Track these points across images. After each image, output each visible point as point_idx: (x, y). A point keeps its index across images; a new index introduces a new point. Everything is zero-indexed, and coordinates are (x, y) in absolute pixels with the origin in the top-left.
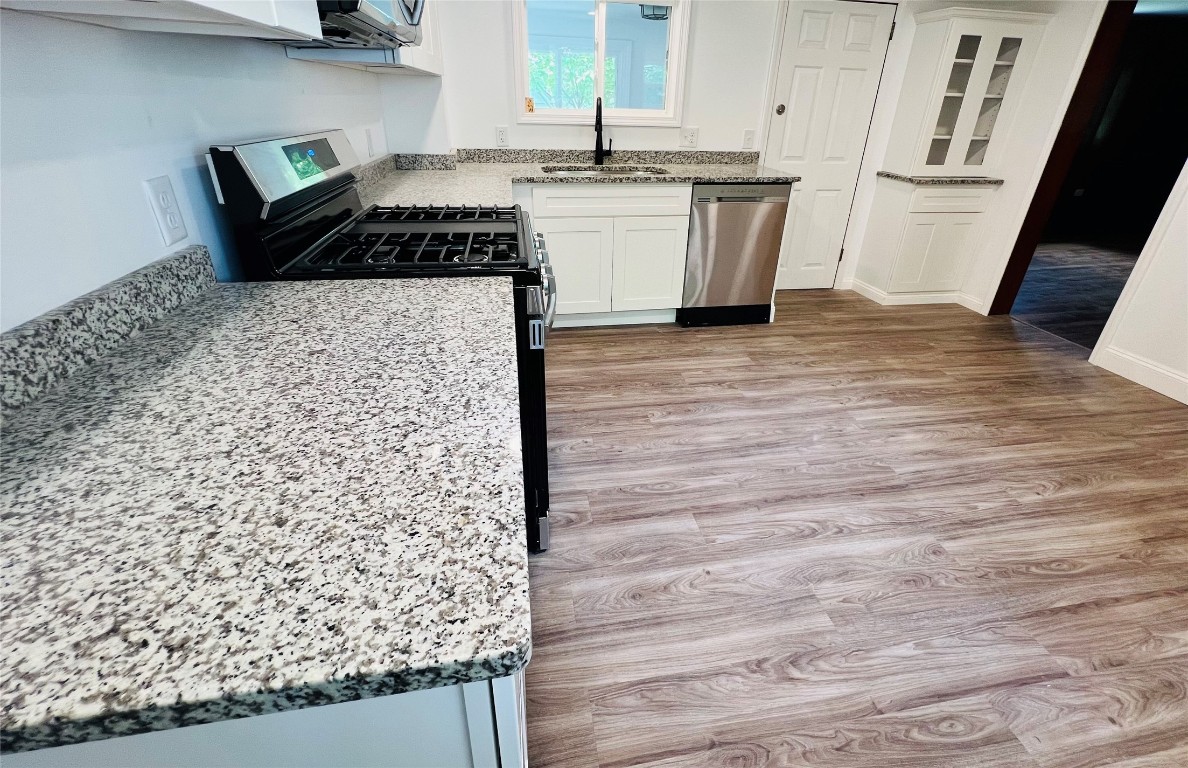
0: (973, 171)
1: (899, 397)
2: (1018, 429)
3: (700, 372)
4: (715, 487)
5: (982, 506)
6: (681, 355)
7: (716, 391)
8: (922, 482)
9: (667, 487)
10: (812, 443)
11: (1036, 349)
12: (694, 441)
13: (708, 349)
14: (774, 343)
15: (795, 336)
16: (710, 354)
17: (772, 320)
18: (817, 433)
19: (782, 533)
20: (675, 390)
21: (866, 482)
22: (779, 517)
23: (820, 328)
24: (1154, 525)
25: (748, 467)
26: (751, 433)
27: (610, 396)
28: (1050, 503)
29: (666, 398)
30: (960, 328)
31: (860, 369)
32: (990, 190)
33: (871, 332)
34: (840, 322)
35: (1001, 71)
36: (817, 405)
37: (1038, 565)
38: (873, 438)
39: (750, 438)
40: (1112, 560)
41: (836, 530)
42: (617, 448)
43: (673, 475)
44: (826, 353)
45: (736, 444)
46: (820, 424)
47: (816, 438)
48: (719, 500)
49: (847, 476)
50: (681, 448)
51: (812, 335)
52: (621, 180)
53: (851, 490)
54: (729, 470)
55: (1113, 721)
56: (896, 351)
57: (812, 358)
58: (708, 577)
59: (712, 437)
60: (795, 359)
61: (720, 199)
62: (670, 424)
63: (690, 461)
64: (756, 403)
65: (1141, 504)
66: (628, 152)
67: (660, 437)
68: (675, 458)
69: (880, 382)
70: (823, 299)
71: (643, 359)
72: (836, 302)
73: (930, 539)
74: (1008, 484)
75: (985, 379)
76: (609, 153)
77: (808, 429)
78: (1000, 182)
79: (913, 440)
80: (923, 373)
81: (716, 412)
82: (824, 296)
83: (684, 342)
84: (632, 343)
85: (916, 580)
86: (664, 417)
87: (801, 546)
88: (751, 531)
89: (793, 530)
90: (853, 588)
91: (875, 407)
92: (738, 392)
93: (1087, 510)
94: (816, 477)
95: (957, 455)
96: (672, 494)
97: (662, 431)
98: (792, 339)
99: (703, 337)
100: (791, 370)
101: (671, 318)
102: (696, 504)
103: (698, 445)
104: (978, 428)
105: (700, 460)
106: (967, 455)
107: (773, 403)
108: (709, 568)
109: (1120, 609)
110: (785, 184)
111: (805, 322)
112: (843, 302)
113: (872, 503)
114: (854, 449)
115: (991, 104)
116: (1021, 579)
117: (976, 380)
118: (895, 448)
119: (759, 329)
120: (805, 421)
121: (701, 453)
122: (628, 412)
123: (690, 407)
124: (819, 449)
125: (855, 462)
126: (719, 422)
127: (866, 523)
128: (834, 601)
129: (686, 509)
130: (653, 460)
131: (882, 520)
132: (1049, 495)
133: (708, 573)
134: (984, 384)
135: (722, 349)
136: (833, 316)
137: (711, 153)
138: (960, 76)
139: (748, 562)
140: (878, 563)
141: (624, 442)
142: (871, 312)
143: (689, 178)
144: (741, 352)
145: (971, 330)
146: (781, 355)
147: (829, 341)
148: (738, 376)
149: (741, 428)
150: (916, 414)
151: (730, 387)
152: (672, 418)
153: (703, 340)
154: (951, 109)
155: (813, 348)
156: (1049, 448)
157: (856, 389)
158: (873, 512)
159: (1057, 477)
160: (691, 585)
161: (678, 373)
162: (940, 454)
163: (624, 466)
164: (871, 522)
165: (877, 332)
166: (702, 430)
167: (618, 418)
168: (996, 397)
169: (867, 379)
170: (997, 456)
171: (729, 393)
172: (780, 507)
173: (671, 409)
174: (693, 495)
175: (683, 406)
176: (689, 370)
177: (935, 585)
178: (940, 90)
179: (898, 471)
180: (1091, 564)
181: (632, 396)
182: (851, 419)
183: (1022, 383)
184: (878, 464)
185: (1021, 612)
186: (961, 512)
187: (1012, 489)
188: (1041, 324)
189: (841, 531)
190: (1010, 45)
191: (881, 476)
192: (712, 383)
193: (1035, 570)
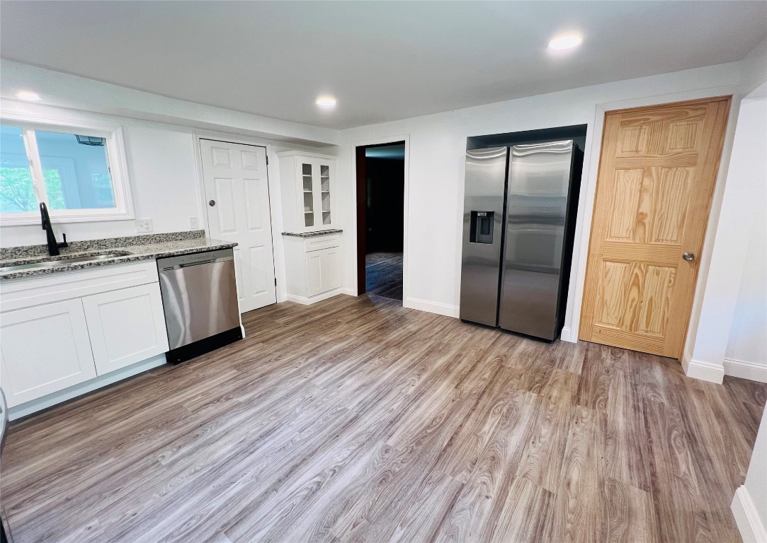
0: (327, 227)
1: (335, 358)
2: (392, 353)
3: (199, 397)
4: (238, 494)
5: (395, 407)
6: (176, 392)
7: (216, 408)
8: (365, 408)
9: (194, 521)
10: (296, 415)
11: (381, 307)
12: (209, 461)
13: (201, 375)
14: (250, 352)
15: (263, 342)
16: (204, 379)
17: (244, 336)
18: (298, 405)
19: (299, 500)
20: (180, 423)
21: (336, 426)
22: (292, 488)
23: (277, 331)
24: (455, 378)
25: (259, 459)
26: (252, 430)
27: (112, 460)
28: (419, 387)
29: (172, 434)
30: (348, 307)
31: (309, 349)
32: (337, 236)
33: (306, 324)
34: (287, 324)
35: (325, 180)
36: (290, 386)
37: (428, 427)
38: (329, 393)
39: (253, 434)
40: (450, 406)
41: (332, 472)
42: (130, 512)
43: (196, 506)
44: (285, 347)
45: (244, 445)
46: (297, 399)
47: (298, 410)
48: (245, 503)
49: (325, 427)
50: (198, 475)
51: (274, 337)
52: (82, 267)
53: (330, 437)
54: (244, 472)
55: (487, 497)
56: (323, 331)
57: (278, 354)
59: (223, 449)
60: (267, 359)
61: (182, 266)
62: (182, 457)
63: (208, 485)
64: (250, 403)
65: (447, 369)
66: (86, 242)
67: (176, 475)
68: (195, 488)
69: (322, 354)
70: (272, 312)
71: (142, 407)
72: (283, 310)
73: (380, 444)
74: (401, 386)
75: (369, 331)
76: (65, 245)
77: (291, 406)
78: (341, 231)
79: (351, 383)
80: (341, 339)
81: (221, 425)
82: (272, 310)
83: (178, 377)
84: (127, 397)
85: (383, 480)
86: (174, 453)
87: (314, 502)
88: (277, 515)
89: (305, 492)
90: (355, 512)
91: (325, 371)
92: (235, 400)
93: (433, 383)
94: (307, 440)
95: (373, 382)
96: (200, 525)
97: (176, 469)
98: (261, 344)
99: (193, 368)
100: (267, 367)
101: (163, 361)
102: (225, 521)
103: (213, 463)
104: (376, 361)
105: (219, 476)
106: (378, 379)
107: (262, 398)
109: (464, 430)
110: (228, 249)
111: (266, 330)
112: (285, 310)
113: (345, 438)
114: (323, 406)
115: (325, 195)
116: (426, 441)
117: (365, 333)
118: (344, 393)
119: (237, 346)
120: (287, 401)
121: (217, 470)
122: (136, 467)
123: (198, 432)
124: (304, 417)
125: (325, 416)
126: (226, 433)
127: (346, 456)
128: (348, 532)
129: (217, 533)
130: (173, 502)
131: (354, 448)
132: (418, 384)
134: (370, 334)
135: (211, 371)
136: (281, 321)
137: (166, 234)
138: (307, 183)
140: (362, 481)
141: (138, 502)
142: (302, 311)
143: (152, 256)
144: (228, 368)
145: (353, 306)
146: (258, 359)
147: (285, 338)
148: (231, 387)
149: (244, 429)
150: (346, 366)
151: (227, 399)
152: (184, 450)
153: (194, 370)
154: (308, 198)
155: (277, 346)
156: (407, 357)
157: (309, 364)
158: (348, 444)
159: (416, 372)
161: (179, 406)
162: (364, 386)
163: (141, 528)
164: (349, 452)
165: (310, 323)
166: (213, 447)
167: (125, 480)
168: (376, 340)
169: (315, 355)
170: (390, 373)
171: (227, 404)
172: (291, 479)
173: (180, 443)
174: (221, 513)
175: (191, 435)
176: (189, 399)
177: (395, 474)
178: (301, 191)
179: (350, 408)
180: (446, 412)
181: (136, 450)
182: (314, 386)
183: (384, 328)
184: (339, 409)
185: (433, 461)
186: (388, 416)
187: (403, 389)
188: (379, 294)
189: (335, 471)
190: (324, 169)
191: (342, 417)
192: (211, 402)
193: (428, 431)
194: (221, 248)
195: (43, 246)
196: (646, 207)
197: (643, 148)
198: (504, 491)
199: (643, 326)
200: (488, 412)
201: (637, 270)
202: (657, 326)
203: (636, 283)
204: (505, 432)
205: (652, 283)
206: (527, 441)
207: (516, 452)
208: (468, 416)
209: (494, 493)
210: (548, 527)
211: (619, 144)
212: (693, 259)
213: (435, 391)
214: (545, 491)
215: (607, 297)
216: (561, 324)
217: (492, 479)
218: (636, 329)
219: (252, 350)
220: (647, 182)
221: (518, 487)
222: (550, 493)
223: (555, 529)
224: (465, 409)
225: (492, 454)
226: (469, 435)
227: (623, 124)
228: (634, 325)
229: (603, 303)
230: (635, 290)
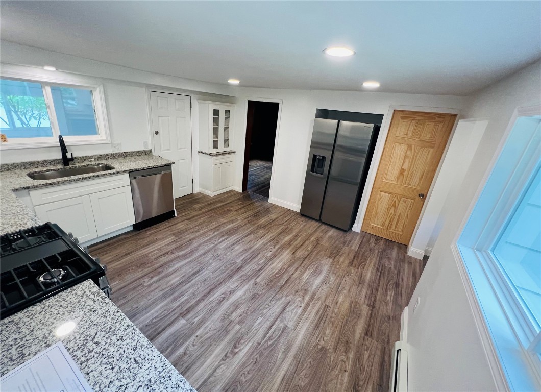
0: (226, 149)
1: (229, 233)
2: (261, 232)
3: (156, 251)
4: (185, 300)
5: (261, 262)
6: (143, 247)
7: (167, 258)
8: (246, 262)
9: (166, 312)
10: (210, 264)
11: (257, 201)
12: (168, 285)
13: (155, 238)
14: (181, 226)
15: (188, 220)
16: (157, 240)
17: (176, 215)
18: (211, 259)
19: (214, 305)
20: (149, 265)
21: (231, 271)
22: (211, 299)
23: (195, 213)
24: (293, 249)
25: (193, 285)
26: (188, 270)
27: (118, 282)
28: (274, 252)
29: (147, 270)
30: (236, 200)
31: (214, 227)
32: (233, 154)
33: (212, 210)
34: (201, 208)
35: (227, 119)
36: (206, 248)
37: (277, 274)
38: (227, 253)
39: (189, 272)
40: (289, 263)
41: (229, 293)
42: (135, 306)
43: (166, 305)
44: (201, 224)
45: (185, 278)
46: (210, 255)
47: (211, 261)
48: (189, 305)
49: (225, 271)
50: (164, 291)
51: (194, 217)
53: (228, 276)
54: (187, 291)
55: (300, 307)
56: (223, 214)
57: (197, 228)
58: (198, 338)
59: (175, 279)
60: (191, 231)
61: (143, 176)
62: (154, 282)
63: (171, 295)
64: (185, 256)
65: (289, 243)
66: (83, 157)
67: (153, 291)
68: (164, 297)
69: (222, 229)
70: (191, 200)
71: (126, 255)
72: (196, 199)
73: (253, 281)
74: (264, 252)
75: (248, 217)
76: (72, 159)
77: (207, 259)
78: (235, 152)
79: (238, 248)
80: (232, 221)
81: (171, 267)
82: (190, 198)
83: (143, 238)
84: (116, 248)
85: (254, 297)
86: (150, 280)
87: (222, 306)
88: (205, 311)
89: (217, 301)
90: (240, 311)
91: (224, 240)
92: (176, 254)
93: (281, 251)
94: (217, 277)
95: (250, 248)
96: (170, 313)
97: (152, 288)
98: (186, 221)
99: (150, 232)
100: (192, 236)
101: (131, 228)
102: (181, 312)
103: (171, 286)
104: (252, 236)
105: (175, 292)
106: (253, 246)
107: (191, 254)
108: (197, 334)
109: (294, 276)
110: (168, 166)
111: (188, 212)
112: (199, 199)
113: (235, 277)
114: (224, 260)
115: (227, 128)
116: (275, 280)
117: (247, 218)
118: (234, 253)
119: (173, 221)
120: (205, 256)
121: (174, 289)
122: (132, 286)
123: (160, 270)
124: (215, 265)
125: (226, 264)
126: (175, 271)
127: (236, 285)
128: (238, 319)
129: (178, 317)
130: (155, 303)
131: (240, 282)
132: (273, 251)
133: (197, 336)
134: (249, 219)
135: (160, 236)
136: (197, 206)
138: (216, 121)
139: (208, 323)
140: (244, 297)
141: (137, 302)
142: (209, 201)
143: (127, 171)
144: (169, 235)
145: (239, 199)
146: (186, 230)
147: (201, 218)
148: (173, 246)
149: (183, 270)
150: (235, 238)
151: (172, 253)
152: (155, 279)
153: (150, 235)
154: (216, 131)
155: (196, 223)
156: (269, 235)
157: (215, 236)
158: (237, 280)
159: (273, 244)
160: (193, 345)
161: (147, 255)
162: (246, 250)
163: (142, 313)
164: (237, 284)
165: (214, 209)
166: (169, 278)
167: (128, 292)
168: (252, 223)
169: (218, 230)
170: (259, 244)
171: (173, 256)
172: (209, 296)
173: (151, 275)
174: (178, 309)
175: (157, 271)
176: (151, 252)
177: (259, 295)
178: (211, 126)
179: (238, 262)
180: (286, 266)
181: (129, 277)
182: (219, 249)
183: (256, 216)
184: (232, 262)
185: (278, 290)
186: (257, 267)
187: (266, 253)
188: (254, 192)
189: (231, 293)
190: (227, 112)
191: (234, 266)
192: (164, 254)
193: (277, 276)
194: (165, 165)
195: (59, 159)
196: (406, 167)
197: (410, 133)
198: (308, 305)
199: (393, 227)
200: (307, 268)
201: (395, 199)
202: (400, 228)
203: (394, 206)
204: (313, 278)
205: (402, 206)
206: (323, 283)
207: (317, 288)
208: (297, 269)
209: (303, 305)
210: (324, 319)
211: (399, 129)
212: (423, 197)
213: (282, 255)
214: (326, 305)
215: (379, 211)
216: (353, 222)
217: (304, 299)
218: (390, 229)
219: (182, 225)
220: (409, 152)
221: (314, 303)
222: (328, 306)
223: (327, 320)
224: (295, 266)
225: (305, 288)
226: (296, 279)
227: (403, 118)
228: (389, 226)
229: (377, 214)
230: (393, 208)
